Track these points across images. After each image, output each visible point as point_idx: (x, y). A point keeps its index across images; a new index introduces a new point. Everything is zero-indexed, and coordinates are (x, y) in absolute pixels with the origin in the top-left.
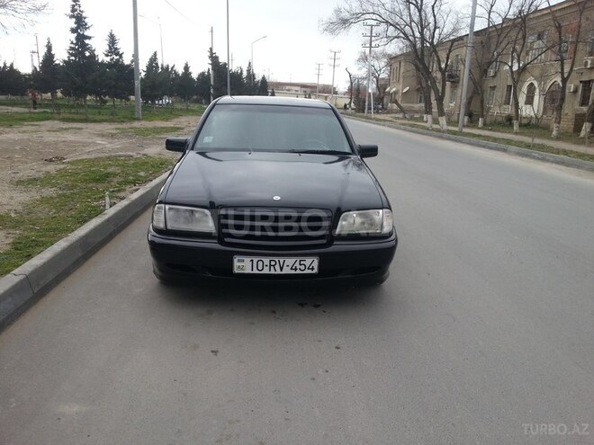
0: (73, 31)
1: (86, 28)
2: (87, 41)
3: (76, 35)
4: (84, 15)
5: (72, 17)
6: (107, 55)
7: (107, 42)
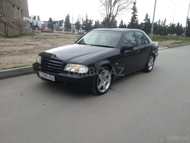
0: (133, 13)
1: (137, 13)
2: (136, 16)
3: (133, 15)
4: (136, 8)
5: (133, 9)
6: (144, 21)
7: (145, 17)
